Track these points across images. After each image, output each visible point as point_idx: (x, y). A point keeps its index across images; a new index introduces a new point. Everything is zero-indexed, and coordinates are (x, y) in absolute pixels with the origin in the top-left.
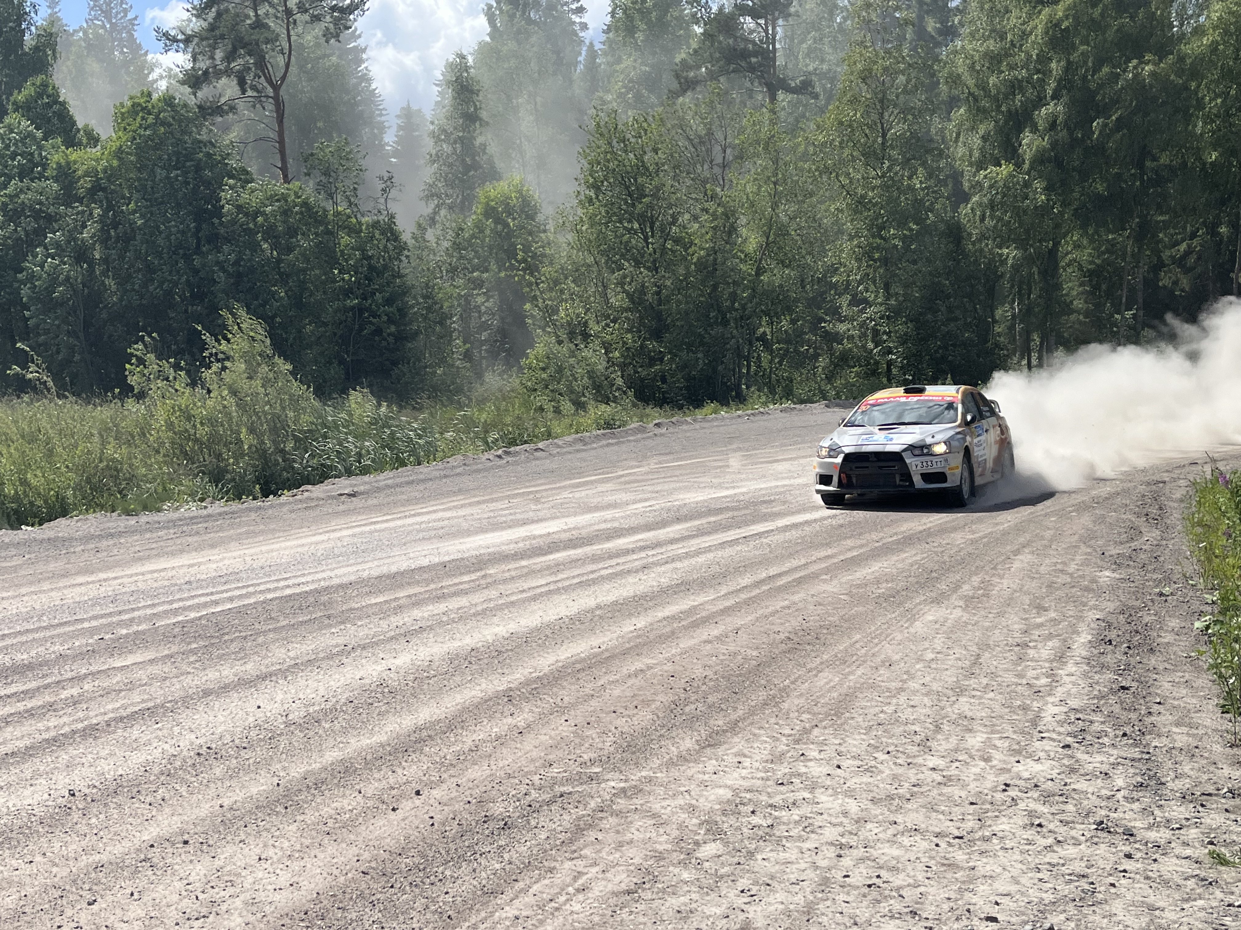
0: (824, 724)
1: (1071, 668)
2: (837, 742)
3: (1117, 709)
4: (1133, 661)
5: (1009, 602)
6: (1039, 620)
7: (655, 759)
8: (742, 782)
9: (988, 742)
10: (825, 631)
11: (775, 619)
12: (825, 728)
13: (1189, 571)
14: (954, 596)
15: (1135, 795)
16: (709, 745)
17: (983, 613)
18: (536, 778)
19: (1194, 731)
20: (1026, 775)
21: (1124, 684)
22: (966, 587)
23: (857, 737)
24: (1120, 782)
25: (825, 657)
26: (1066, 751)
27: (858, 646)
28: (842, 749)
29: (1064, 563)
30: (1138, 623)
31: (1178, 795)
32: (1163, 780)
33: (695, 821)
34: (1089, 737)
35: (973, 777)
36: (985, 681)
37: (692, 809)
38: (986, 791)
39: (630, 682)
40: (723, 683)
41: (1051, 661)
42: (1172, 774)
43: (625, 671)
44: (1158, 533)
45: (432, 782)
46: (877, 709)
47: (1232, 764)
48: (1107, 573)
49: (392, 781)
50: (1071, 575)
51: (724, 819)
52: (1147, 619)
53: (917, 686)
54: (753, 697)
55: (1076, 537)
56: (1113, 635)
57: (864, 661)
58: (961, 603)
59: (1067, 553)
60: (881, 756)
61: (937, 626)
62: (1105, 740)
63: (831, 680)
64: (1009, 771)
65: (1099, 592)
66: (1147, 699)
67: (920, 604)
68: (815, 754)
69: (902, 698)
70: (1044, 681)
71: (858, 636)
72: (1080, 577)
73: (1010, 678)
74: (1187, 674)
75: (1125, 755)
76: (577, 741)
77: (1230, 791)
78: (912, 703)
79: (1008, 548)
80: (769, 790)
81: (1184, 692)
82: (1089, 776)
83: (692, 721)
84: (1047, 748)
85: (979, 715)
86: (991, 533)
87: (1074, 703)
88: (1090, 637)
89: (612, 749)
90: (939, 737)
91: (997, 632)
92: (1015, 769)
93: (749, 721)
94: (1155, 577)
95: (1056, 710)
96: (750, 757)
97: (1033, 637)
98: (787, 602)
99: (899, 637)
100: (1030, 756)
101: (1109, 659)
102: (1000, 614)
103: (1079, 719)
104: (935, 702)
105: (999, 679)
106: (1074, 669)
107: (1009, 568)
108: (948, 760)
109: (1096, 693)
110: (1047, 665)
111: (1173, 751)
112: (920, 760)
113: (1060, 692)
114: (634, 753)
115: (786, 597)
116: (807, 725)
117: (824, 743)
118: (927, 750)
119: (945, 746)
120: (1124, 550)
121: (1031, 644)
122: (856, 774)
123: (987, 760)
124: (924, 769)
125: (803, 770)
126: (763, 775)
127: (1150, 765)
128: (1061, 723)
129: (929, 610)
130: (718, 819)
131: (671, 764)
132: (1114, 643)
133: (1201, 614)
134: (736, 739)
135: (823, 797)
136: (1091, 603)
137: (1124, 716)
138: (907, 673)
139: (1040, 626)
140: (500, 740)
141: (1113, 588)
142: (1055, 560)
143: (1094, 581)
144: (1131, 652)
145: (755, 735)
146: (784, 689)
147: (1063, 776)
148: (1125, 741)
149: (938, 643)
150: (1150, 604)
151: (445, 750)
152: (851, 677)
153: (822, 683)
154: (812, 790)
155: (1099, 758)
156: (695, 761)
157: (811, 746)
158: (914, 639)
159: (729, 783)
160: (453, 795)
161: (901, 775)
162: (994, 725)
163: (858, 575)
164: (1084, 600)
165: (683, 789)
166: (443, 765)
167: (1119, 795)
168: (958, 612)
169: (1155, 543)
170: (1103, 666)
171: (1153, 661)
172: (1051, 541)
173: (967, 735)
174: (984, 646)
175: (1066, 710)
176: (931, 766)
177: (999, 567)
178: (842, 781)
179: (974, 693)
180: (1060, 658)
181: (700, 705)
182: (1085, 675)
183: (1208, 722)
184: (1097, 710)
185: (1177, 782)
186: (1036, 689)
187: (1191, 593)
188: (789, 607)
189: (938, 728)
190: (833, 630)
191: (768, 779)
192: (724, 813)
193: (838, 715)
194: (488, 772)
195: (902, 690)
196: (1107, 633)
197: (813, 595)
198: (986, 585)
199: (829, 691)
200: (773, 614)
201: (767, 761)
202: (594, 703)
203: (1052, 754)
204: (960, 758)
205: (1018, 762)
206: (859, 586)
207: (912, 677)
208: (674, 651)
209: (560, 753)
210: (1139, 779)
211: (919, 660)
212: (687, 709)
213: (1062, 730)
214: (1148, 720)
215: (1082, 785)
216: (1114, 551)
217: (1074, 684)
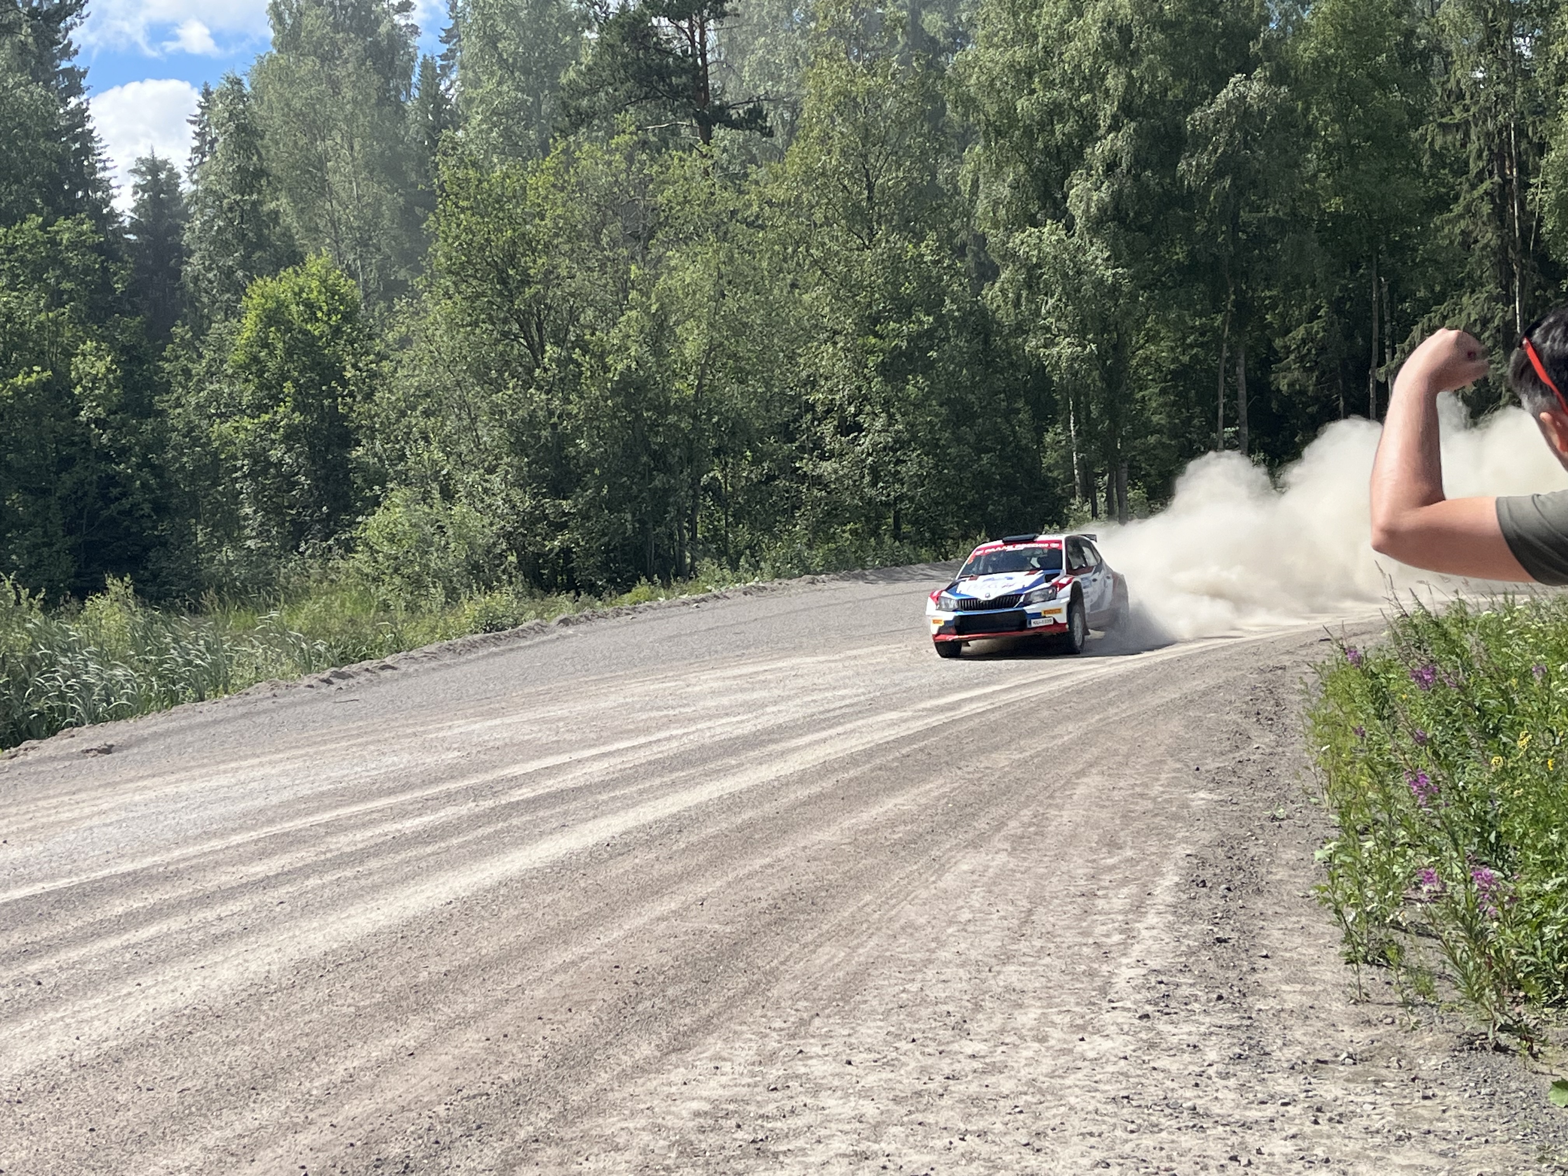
0: (827, 1011)
1: (1152, 919)
2: (846, 1032)
3: (1211, 967)
4: (1233, 906)
5: (1072, 839)
6: (1110, 861)
7: (603, 1074)
8: (721, 1092)
9: (1044, 1019)
10: (823, 894)
11: (753, 882)
12: (829, 1016)
13: (1311, 784)
14: (998, 836)
15: (1231, 1070)
16: (674, 1050)
17: (1035, 855)
18: (441, 1110)
19: (1309, 988)
20: (1091, 1055)
21: (1221, 935)
22: (1013, 824)
23: (872, 1024)
24: (1212, 1055)
25: (825, 927)
26: (1144, 1023)
27: (868, 910)
28: (853, 1040)
29: (1145, 785)
30: (1242, 857)
31: (1285, 1065)
32: (1268, 1050)
33: (662, 1143)
34: (1173, 1004)
35: (1023, 1062)
36: (1038, 943)
37: (657, 1129)
38: (1042, 1078)
39: (557, 979)
40: (688, 971)
41: (1126, 913)
42: (1280, 1042)
43: (548, 965)
44: (1273, 738)
45: (297, 1124)
46: (897, 989)
47: (1355, 1025)
48: (1202, 794)
49: (239, 1128)
50: (1154, 800)
51: (702, 1137)
52: (1253, 851)
53: (949, 956)
54: (730, 986)
55: (1163, 748)
56: (1207, 874)
57: (879, 929)
58: (1007, 846)
59: (1148, 772)
60: (904, 1045)
61: (975, 877)
62: (1196, 1006)
63: (834, 956)
64: (1071, 1051)
65: (1192, 820)
66: (1251, 953)
67: (950, 850)
68: (818, 1050)
69: (930, 973)
70: (1116, 938)
71: (868, 898)
72: (1166, 801)
73: (1070, 938)
74: (1303, 919)
75: (1219, 1023)
76: (492, 1058)
77: (1350, 1056)
78: (943, 977)
79: (1070, 768)
80: (759, 1098)
81: (1299, 940)
82: (1173, 1051)
83: (648, 1021)
84: (1120, 1020)
85: (1030, 987)
86: (1047, 750)
87: (1153, 964)
88: (1177, 879)
89: (541, 1065)
90: (980, 1016)
91: (1054, 880)
92: (1078, 1049)
93: (725, 1016)
94: (1265, 796)
95: (1132, 973)
96: (729, 1060)
97: (1102, 884)
98: (768, 860)
99: (924, 894)
100: (1098, 1031)
101: (1202, 905)
102: (1060, 857)
103: (1161, 982)
104: (974, 974)
105: (1058, 939)
106: (1156, 920)
107: (1070, 796)
108: (992, 1043)
109: (1183, 948)
110: (1120, 918)
111: (1282, 1014)
112: (955, 1047)
113: (1136, 951)
114: (573, 1067)
115: (766, 852)
116: (805, 1016)
117: (829, 1035)
118: (964, 1034)
119: (987, 1026)
120: (1228, 763)
121: (1099, 893)
122: (873, 1069)
123: (1043, 1040)
124: (960, 1057)
125: (802, 1070)
126: (750, 1080)
127: (1252, 1032)
128: (1137, 989)
129: (964, 857)
130: (693, 1138)
131: (624, 1076)
132: (1209, 885)
133: (1326, 840)
134: (710, 1040)
135: (831, 1102)
136: (1179, 835)
137: (1221, 974)
138: (936, 939)
139: (1111, 868)
140: (383, 1067)
141: (1209, 813)
142: (1132, 781)
143: (1185, 806)
144: (1231, 895)
145: (735, 1032)
146: (772, 972)
147: (1139, 1053)
148: (1220, 1005)
149: (976, 899)
150: (1258, 831)
151: (308, 1085)
152: (861, 951)
153: (822, 961)
154: (816, 1092)
155: (1186, 1028)
156: (658, 1071)
157: (812, 1041)
158: (945, 895)
159: (705, 1094)
160: (328, 1138)
161: (931, 1067)
162: (1050, 997)
163: (865, 816)
164: (1171, 831)
165: (642, 1106)
166: (310, 1103)
167: (1211, 1071)
168: (1003, 857)
169: (1268, 751)
170: (1194, 914)
171: (1259, 904)
172: (1127, 756)
173: (1016, 1013)
174: (1037, 900)
175: (1144, 971)
176: (970, 1052)
177: (1058, 794)
178: (854, 1080)
179: (1024, 959)
180: (1138, 908)
181: (657, 1001)
182: (1170, 927)
183: (1328, 976)
184: (1185, 969)
185: (1285, 1050)
186: (1105, 949)
187: (1314, 815)
188: (771, 866)
189: (978, 1007)
190: (833, 892)
191: (756, 1085)
192: (702, 1130)
193: (845, 999)
194: (373, 1107)
195: (930, 961)
196: (1200, 872)
197: (805, 847)
198: (1040, 822)
199: (832, 970)
200: (750, 876)
201: (753, 1064)
202: (510, 1009)
203: (1126, 1028)
204: (1007, 1041)
205: (1082, 1039)
206: (866, 832)
207: (942, 944)
208: (615, 935)
209: (470, 1076)
210: (1237, 1050)
211: (950, 923)
212: (640, 1008)
213: (1138, 997)
214: (1251, 979)
215: (1164, 1062)
216: (1211, 764)
217: (1155, 938)
